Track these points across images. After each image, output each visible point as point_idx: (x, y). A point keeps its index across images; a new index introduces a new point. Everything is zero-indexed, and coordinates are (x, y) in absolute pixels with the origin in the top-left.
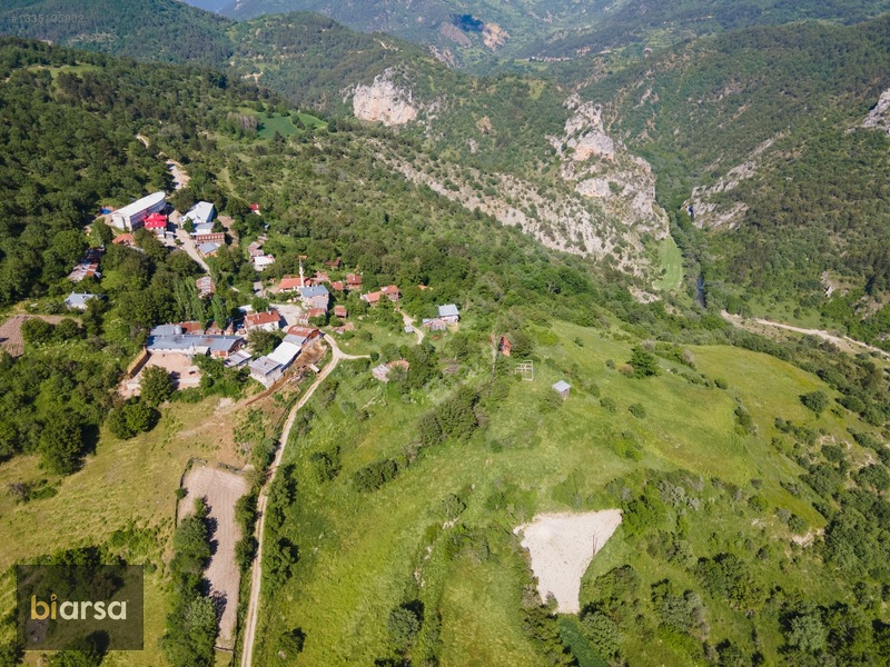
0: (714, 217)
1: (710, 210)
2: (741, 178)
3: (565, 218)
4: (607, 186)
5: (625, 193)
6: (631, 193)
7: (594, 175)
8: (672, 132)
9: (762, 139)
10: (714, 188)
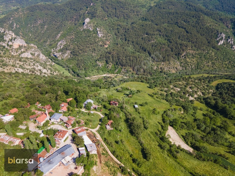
0: (63, 56)
1: (61, 54)
2: (63, 45)
3: (32, 66)
4: (30, 54)
5: (36, 55)
6: (38, 54)
7: (24, 52)
8: (29, 35)
9: (57, 34)
10: (58, 48)
